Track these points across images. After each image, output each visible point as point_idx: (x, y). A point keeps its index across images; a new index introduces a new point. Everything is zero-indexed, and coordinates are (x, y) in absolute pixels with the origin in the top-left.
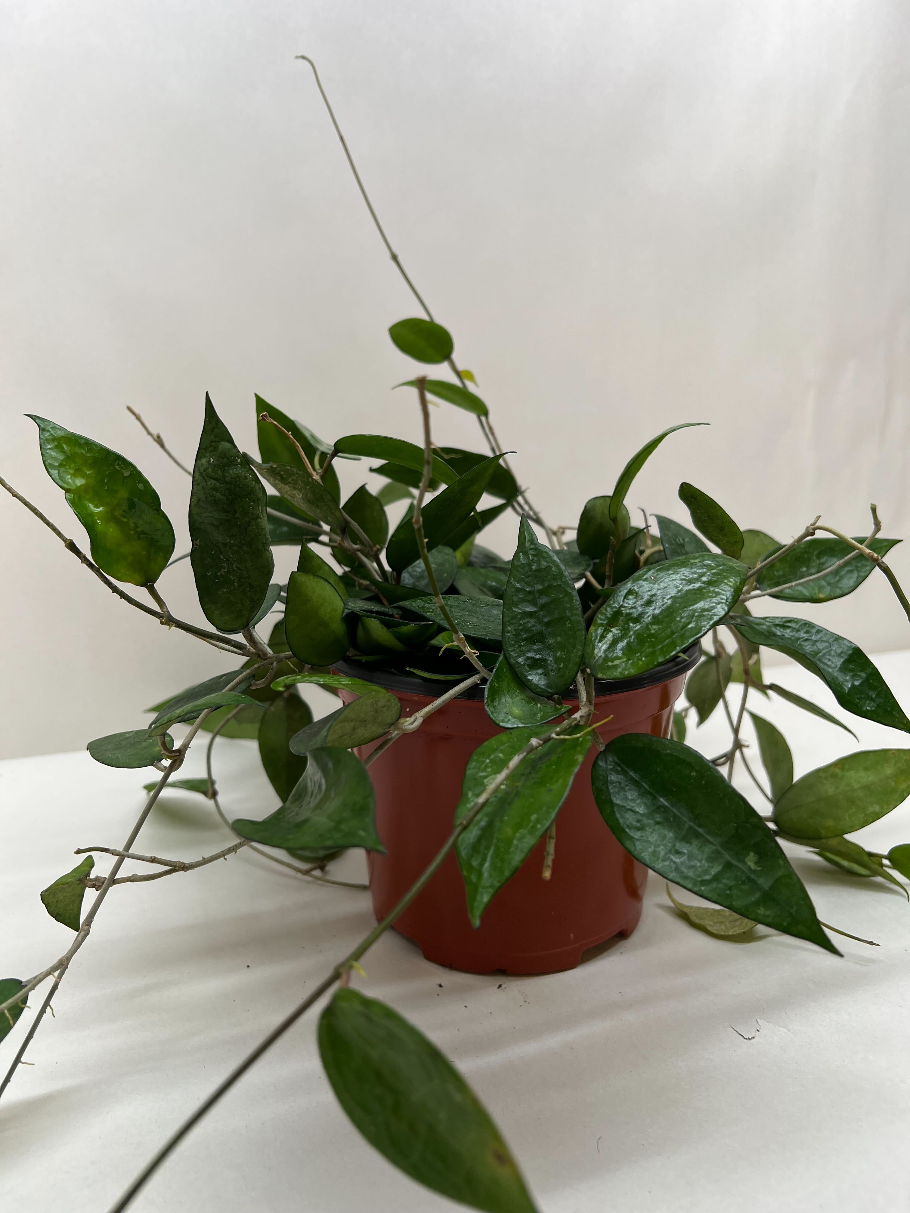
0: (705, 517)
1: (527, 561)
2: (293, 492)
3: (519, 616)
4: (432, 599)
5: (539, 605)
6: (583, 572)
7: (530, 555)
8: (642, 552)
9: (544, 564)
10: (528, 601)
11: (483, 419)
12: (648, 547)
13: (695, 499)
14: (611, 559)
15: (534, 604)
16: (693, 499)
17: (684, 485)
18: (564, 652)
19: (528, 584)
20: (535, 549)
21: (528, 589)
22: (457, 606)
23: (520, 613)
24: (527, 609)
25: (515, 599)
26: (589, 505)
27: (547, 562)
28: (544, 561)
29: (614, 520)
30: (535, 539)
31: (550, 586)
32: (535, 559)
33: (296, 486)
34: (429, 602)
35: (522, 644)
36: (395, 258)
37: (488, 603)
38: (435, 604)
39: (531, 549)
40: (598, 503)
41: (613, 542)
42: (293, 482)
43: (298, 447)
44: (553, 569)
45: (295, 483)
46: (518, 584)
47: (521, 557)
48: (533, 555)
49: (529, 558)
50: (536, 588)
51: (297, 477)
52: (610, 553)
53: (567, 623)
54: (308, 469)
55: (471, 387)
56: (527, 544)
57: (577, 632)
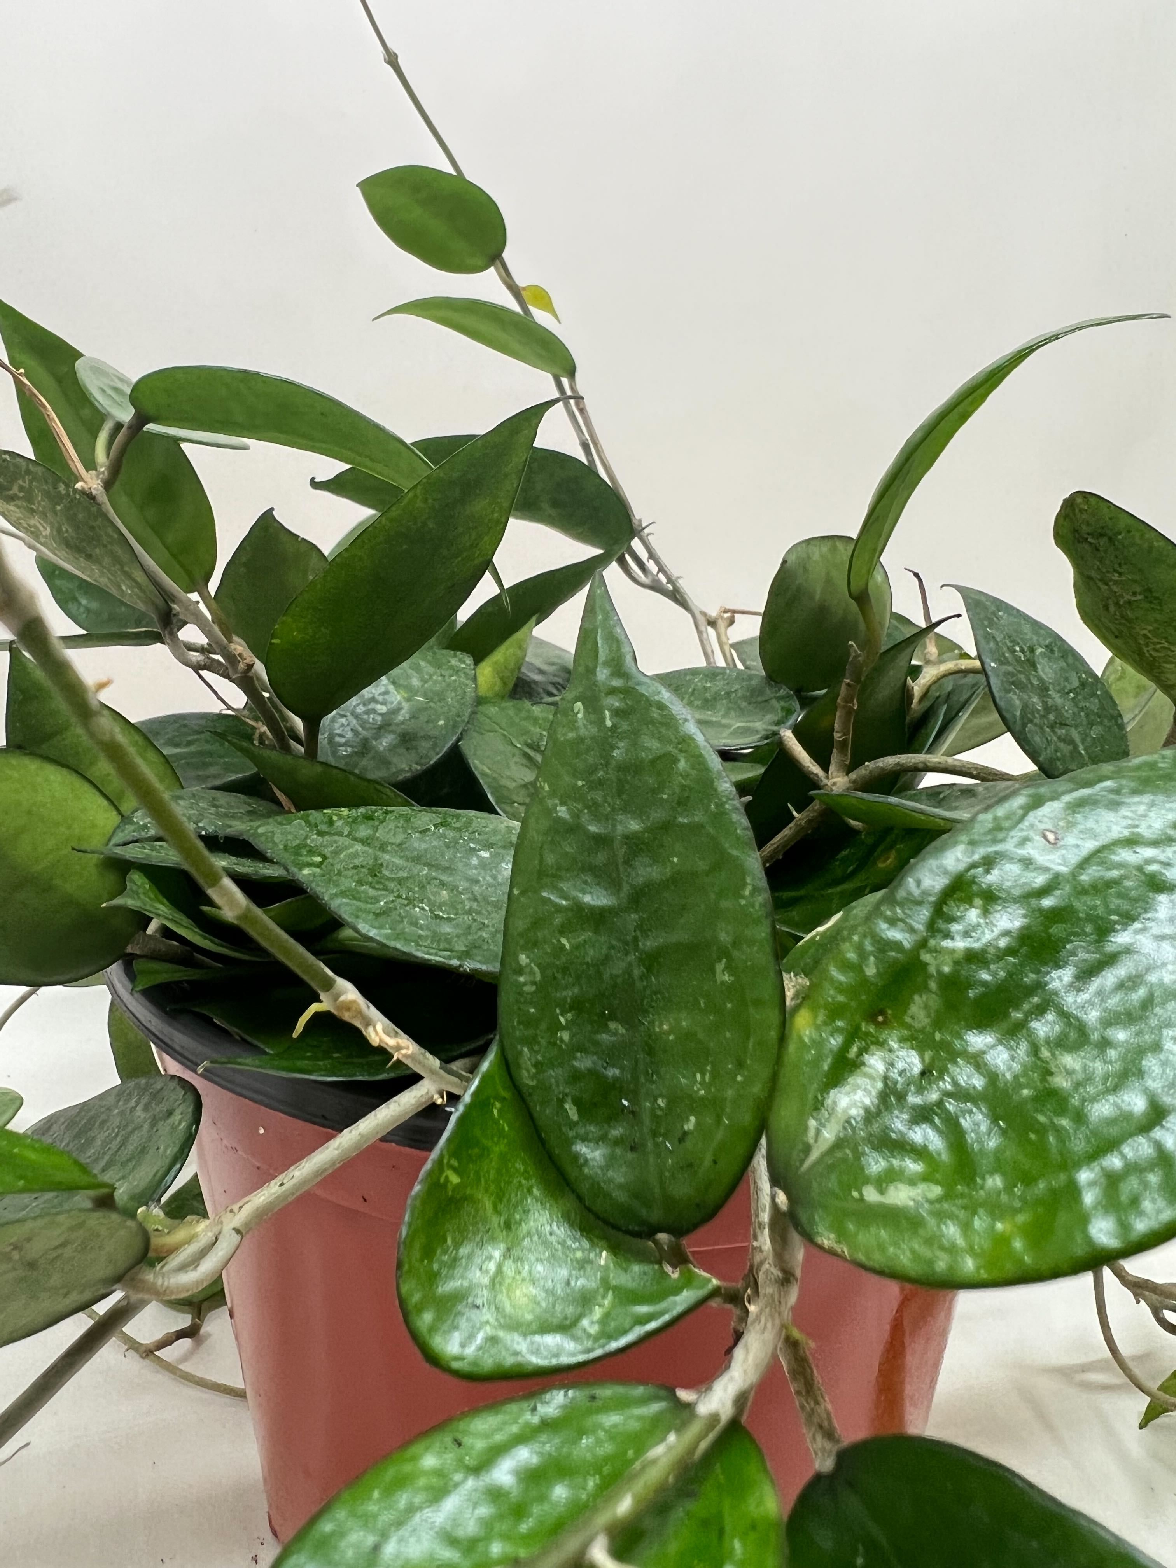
0: (1134, 594)
1: (594, 730)
2: (32, 522)
3: (558, 920)
4: (335, 818)
5: (626, 888)
6: (775, 728)
7: (607, 713)
8: (915, 671)
9: (652, 745)
10: (590, 869)
11: (565, 381)
12: (928, 662)
13: (1110, 539)
14: (849, 699)
15: (613, 884)
16: (1103, 541)
17: (1079, 500)
18: (703, 1075)
19: (594, 808)
20: (628, 692)
21: (593, 828)
22: (400, 845)
23: (559, 909)
24: (587, 899)
25: (550, 859)
26: (792, 558)
27: (661, 739)
28: (653, 736)
29: (862, 598)
30: (629, 659)
31: (666, 827)
32: (625, 726)
33: (33, 506)
34: (323, 828)
35: (562, 1020)
36: (392, 60)
37: (493, 839)
38: (336, 838)
39: (613, 691)
40: (816, 553)
41: (857, 656)
42: (21, 494)
43: (44, 407)
44: (682, 764)
45: (29, 498)
46: (564, 809)
47: (580, 716)
48: (617, 713)
49: (602, 720)
50: (620, 829)
51: (31, 482)
52: (848, 685)
53: (720, 967)
54: (70, 462)
55: (541, 317)
56: (602, 674)
57: (751, 1010)
